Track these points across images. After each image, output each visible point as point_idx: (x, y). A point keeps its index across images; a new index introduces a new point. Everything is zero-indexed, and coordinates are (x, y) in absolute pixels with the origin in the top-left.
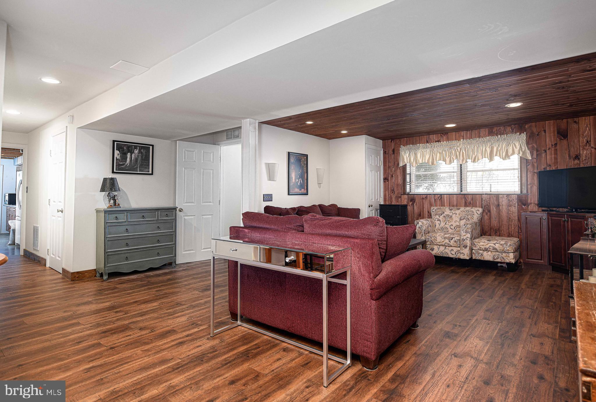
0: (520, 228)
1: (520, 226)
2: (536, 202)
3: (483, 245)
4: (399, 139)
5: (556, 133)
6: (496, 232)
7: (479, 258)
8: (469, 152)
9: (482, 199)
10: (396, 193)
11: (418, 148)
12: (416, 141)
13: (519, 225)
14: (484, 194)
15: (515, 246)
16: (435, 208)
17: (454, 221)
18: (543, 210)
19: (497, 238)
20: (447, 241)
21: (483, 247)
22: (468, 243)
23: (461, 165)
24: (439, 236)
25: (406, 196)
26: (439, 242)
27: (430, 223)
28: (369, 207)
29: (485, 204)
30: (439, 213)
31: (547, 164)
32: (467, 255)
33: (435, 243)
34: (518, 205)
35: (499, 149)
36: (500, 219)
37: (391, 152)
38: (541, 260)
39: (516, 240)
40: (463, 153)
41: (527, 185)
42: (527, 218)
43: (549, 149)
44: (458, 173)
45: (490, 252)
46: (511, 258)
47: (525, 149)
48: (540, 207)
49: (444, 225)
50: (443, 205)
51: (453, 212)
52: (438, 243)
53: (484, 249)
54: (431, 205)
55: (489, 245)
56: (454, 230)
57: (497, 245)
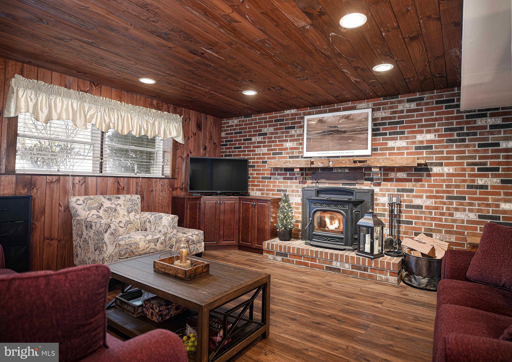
2: (181, 187)
5: (196, 123)
9: (137, 183)
22: (174, 241)
24: (140, 240)
25: (13, 178)
29: (140, 190)
31: (189, 151)
43: (192, 137)
50: (86, 193)
52: (141, 252)
56: (125, 229)
57: (194, 236)
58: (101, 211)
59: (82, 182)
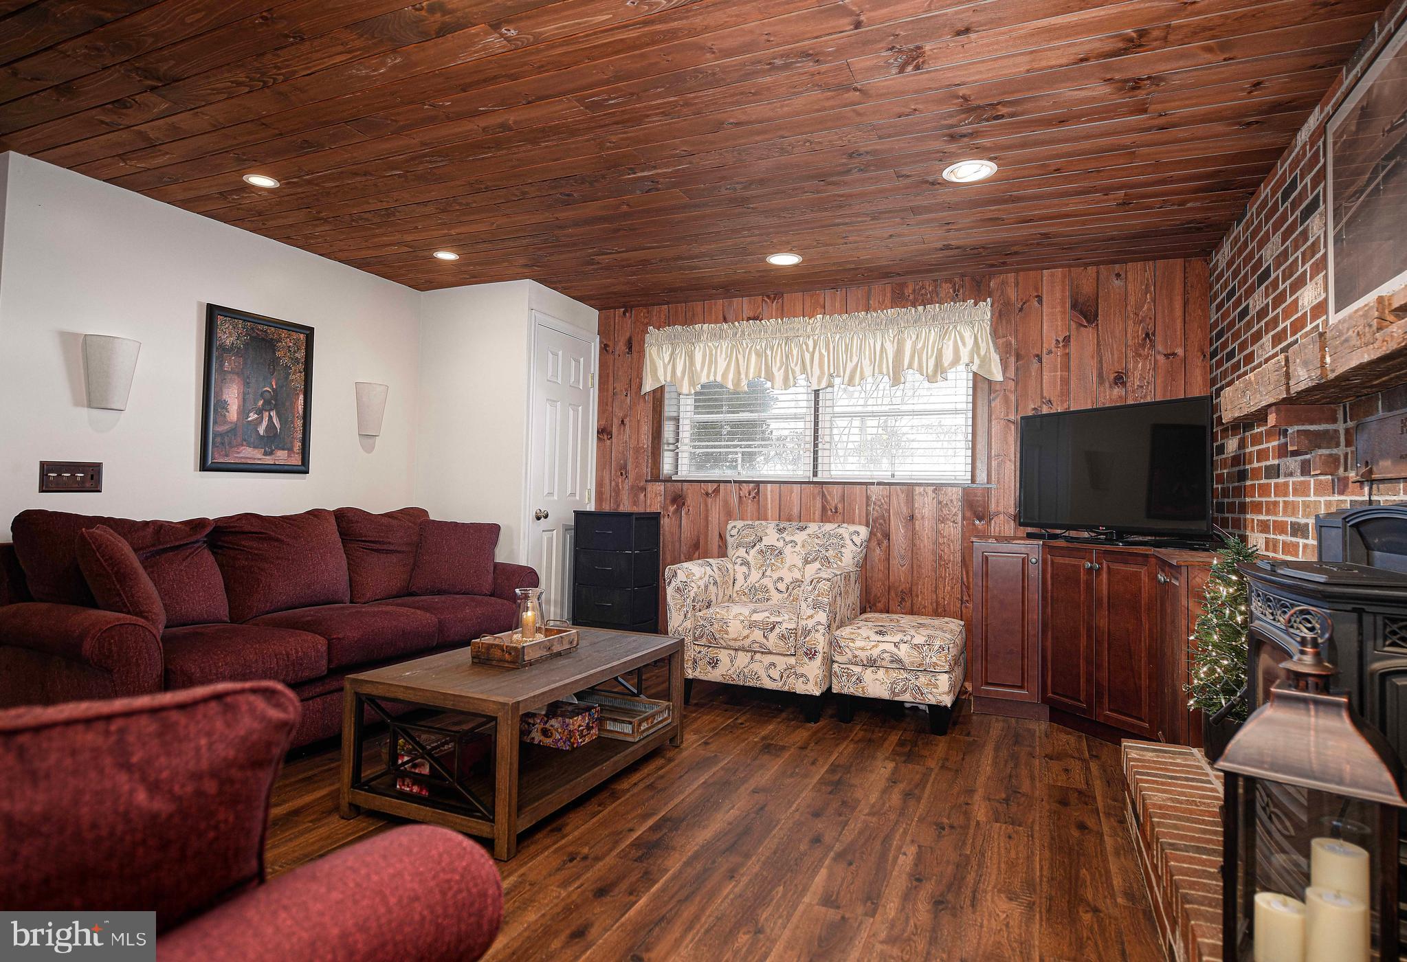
0: (966, 587)
1: (968, 582)
2: (1012, 511)
3: (862, 649)
4: (645, 305)
5: (1068, 305)
6: (903, 599)
7: (852, 690)
8: (838, 354)
9: (868, 498)
10: (631, 476)
11: (698, 337)
12: (693, 315)
13: (965, 579)
14: (873, 484)
15: (954, 651)
16: (739, 524)
17: (787, 565)
18: (1030, 536)
19: (906, 620)
20: (757, 635)
21: (862, 655)
22: (820, 641)
23: (817, 392)
24: (735, 617)
25: (660, 487)
26: (735, 640)
27: (717, 574)
28: (538, 518)
29: (876, 514)
30: (747, 540)
31: (1042, 397)
32: (816, 683)
33: (722, 642)
34: (964, 518)
35: (920, 345)
36: (915, 561)
37: (621, 346)
38: (1021, 687)
39: (956, 625)
40: (821, 354)
41: (989, 458)
42: (987, 557)
43: (1050, 352)
44: (808, 418)
45: (881, 672)
46: (940, 692)
47: (988, 348)
48: (1021, 524)
49: (758, 579)
50: (761, 516)
51: (788, 539)
52: (732, 643)
53: (865, 663)
54: (729, 516)
55: (882, 646)
56: (786, 595)
57: (903, 647)
58: (753, 552)
59: (753, 494)
